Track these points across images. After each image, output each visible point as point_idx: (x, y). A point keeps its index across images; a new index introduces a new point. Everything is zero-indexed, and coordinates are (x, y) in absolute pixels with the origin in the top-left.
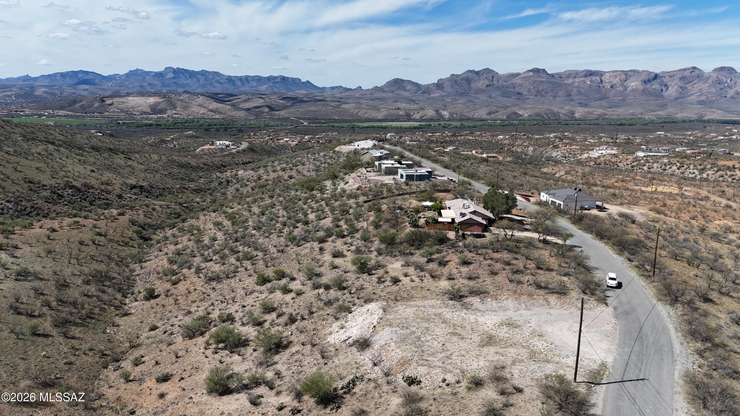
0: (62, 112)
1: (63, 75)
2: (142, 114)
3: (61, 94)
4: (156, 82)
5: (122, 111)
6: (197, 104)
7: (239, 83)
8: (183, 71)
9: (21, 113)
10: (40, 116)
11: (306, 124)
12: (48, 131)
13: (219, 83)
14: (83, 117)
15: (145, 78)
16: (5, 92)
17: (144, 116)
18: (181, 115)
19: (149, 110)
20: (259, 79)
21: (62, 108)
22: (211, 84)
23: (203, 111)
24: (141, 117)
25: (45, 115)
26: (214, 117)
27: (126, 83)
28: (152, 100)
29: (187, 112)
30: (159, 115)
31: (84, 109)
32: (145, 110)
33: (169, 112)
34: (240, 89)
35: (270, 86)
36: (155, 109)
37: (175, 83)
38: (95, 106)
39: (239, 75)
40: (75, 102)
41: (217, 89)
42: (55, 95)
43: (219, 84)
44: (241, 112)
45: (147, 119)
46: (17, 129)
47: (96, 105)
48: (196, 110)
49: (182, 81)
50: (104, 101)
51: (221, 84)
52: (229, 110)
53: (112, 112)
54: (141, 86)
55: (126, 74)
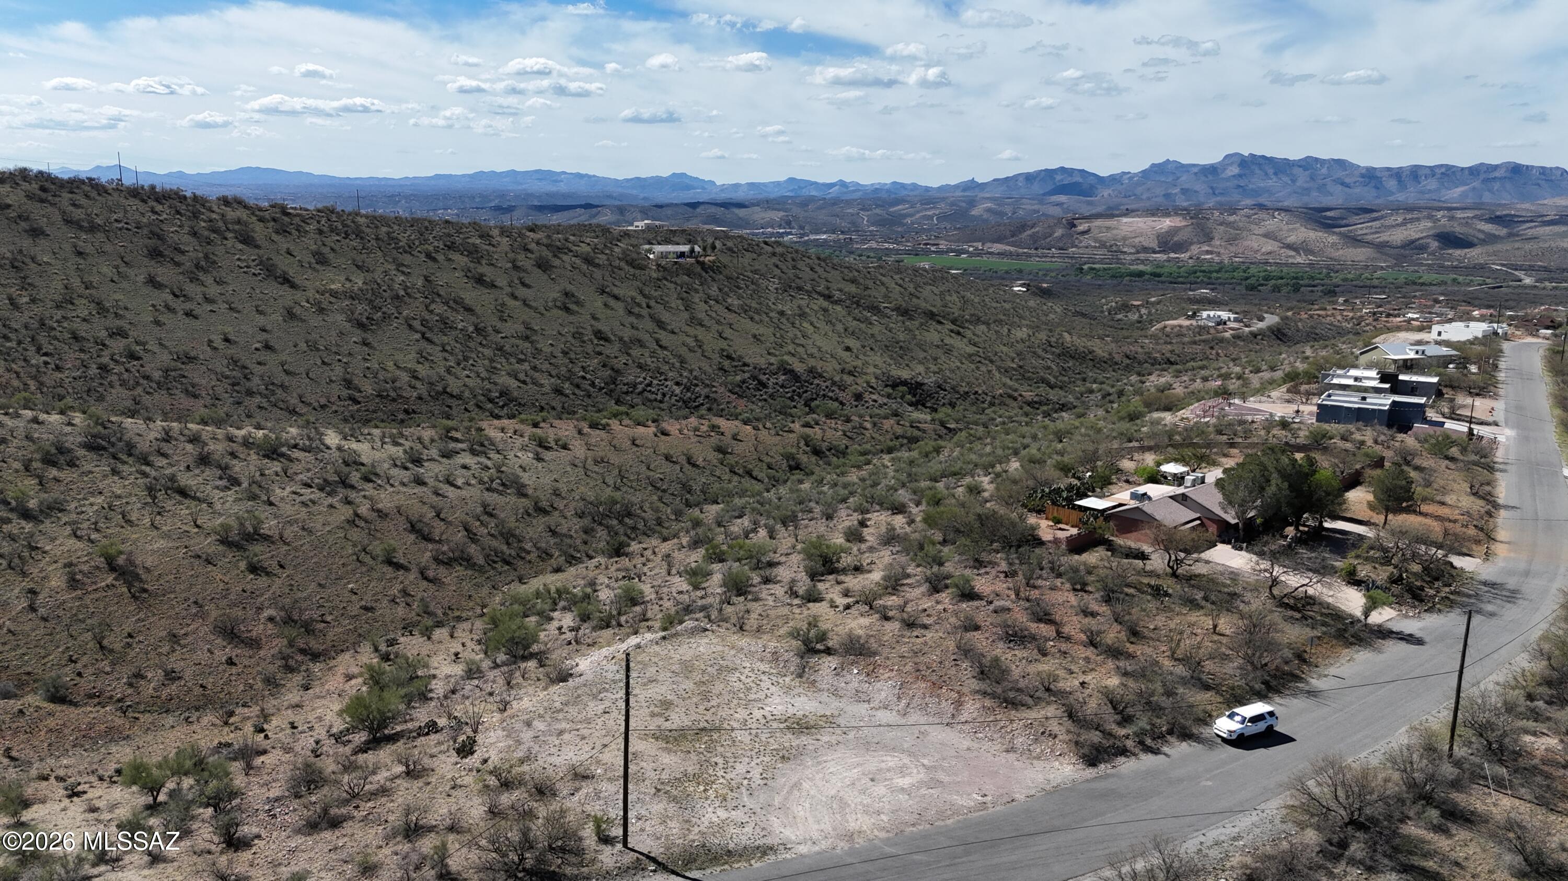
0: (997, 247)
1: (1029, 178)
2: (1138, 252)
3: (1014, 213)
4: (1200, 187)
5: (1103, 245)
6: (1261, 231)
7: (1392, 184)
8: (1262, 161)
9: (933, 249)
10: (959, 252)
11: (1528, 281)
12: (880, 277)
13: (1343, 184)
14: (1029, 256)
15: (1178, 178)
16: (926, 210)
17: (1142, 256)
18: (1219, 254)
19: (1154, 245)
20: (1447, 174)
21: (999, 240)
22: (1322, 188)
23: (1270, 246)
24: (1133, 257)
25: (967, 252)
26: (1290, 261)
27: (1139, 190)
28: (1166, 223)
29: (1233, 249)
30: (1172, 255)
31: (1035, 242)
32: (1146, 244)
33: (1195, 249)
34: (1391, 198)
35: (1474, 189)
36: (1167, 243)
37: (1239, 186)
38: (1056, 235)
39: (1395, 164)
40: (1023, 227)
41: (1335, 198)
42: (1001, 214)
43: (1340, 187)
44: (1359, 250)
45: (1143, 262)
46: (833, 272)
47: (1059, 232)
48: (1255, 246)
49: (1257, 182)
50: (1074, 226)
51: (1348, 186)
52: (1334, 244)
53: (1085, 248)
54: (1167, 196)
55: (1143, 172)
